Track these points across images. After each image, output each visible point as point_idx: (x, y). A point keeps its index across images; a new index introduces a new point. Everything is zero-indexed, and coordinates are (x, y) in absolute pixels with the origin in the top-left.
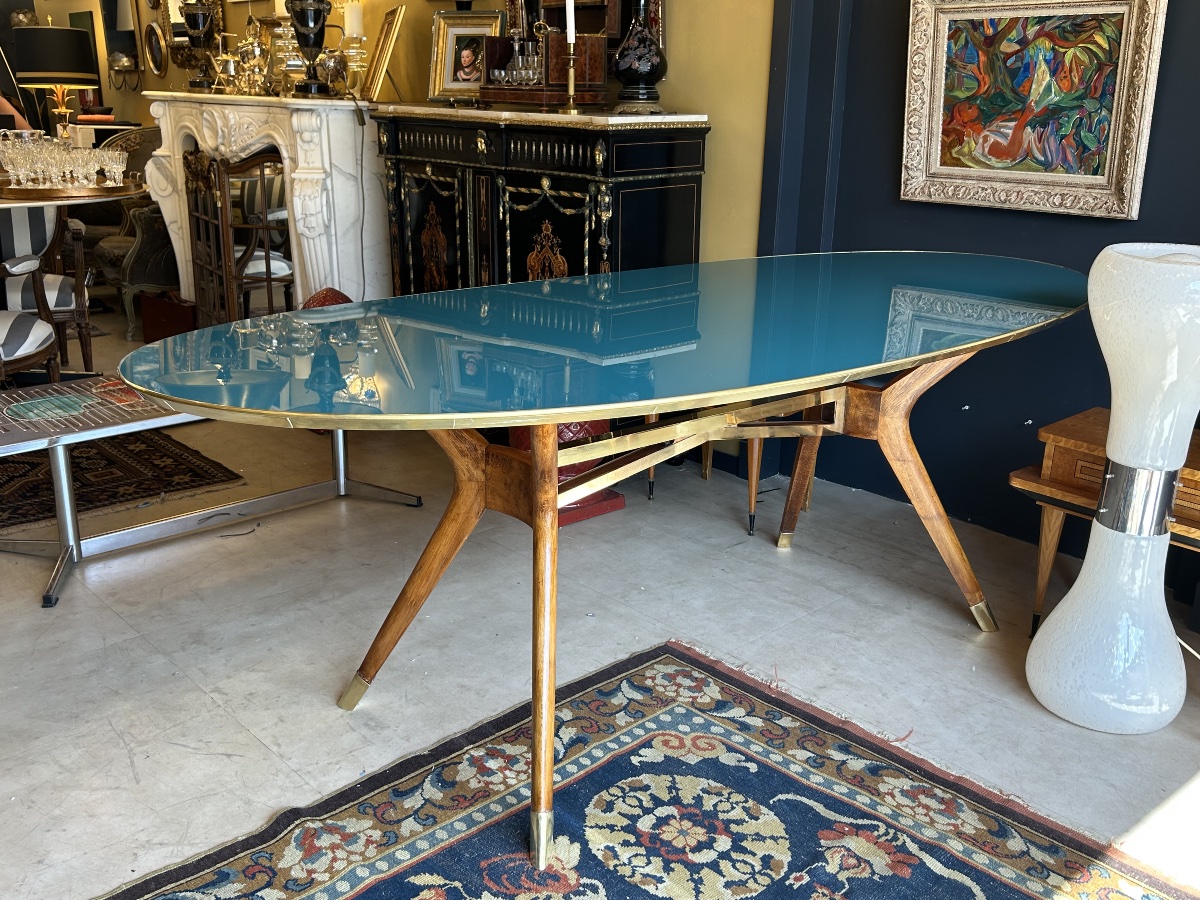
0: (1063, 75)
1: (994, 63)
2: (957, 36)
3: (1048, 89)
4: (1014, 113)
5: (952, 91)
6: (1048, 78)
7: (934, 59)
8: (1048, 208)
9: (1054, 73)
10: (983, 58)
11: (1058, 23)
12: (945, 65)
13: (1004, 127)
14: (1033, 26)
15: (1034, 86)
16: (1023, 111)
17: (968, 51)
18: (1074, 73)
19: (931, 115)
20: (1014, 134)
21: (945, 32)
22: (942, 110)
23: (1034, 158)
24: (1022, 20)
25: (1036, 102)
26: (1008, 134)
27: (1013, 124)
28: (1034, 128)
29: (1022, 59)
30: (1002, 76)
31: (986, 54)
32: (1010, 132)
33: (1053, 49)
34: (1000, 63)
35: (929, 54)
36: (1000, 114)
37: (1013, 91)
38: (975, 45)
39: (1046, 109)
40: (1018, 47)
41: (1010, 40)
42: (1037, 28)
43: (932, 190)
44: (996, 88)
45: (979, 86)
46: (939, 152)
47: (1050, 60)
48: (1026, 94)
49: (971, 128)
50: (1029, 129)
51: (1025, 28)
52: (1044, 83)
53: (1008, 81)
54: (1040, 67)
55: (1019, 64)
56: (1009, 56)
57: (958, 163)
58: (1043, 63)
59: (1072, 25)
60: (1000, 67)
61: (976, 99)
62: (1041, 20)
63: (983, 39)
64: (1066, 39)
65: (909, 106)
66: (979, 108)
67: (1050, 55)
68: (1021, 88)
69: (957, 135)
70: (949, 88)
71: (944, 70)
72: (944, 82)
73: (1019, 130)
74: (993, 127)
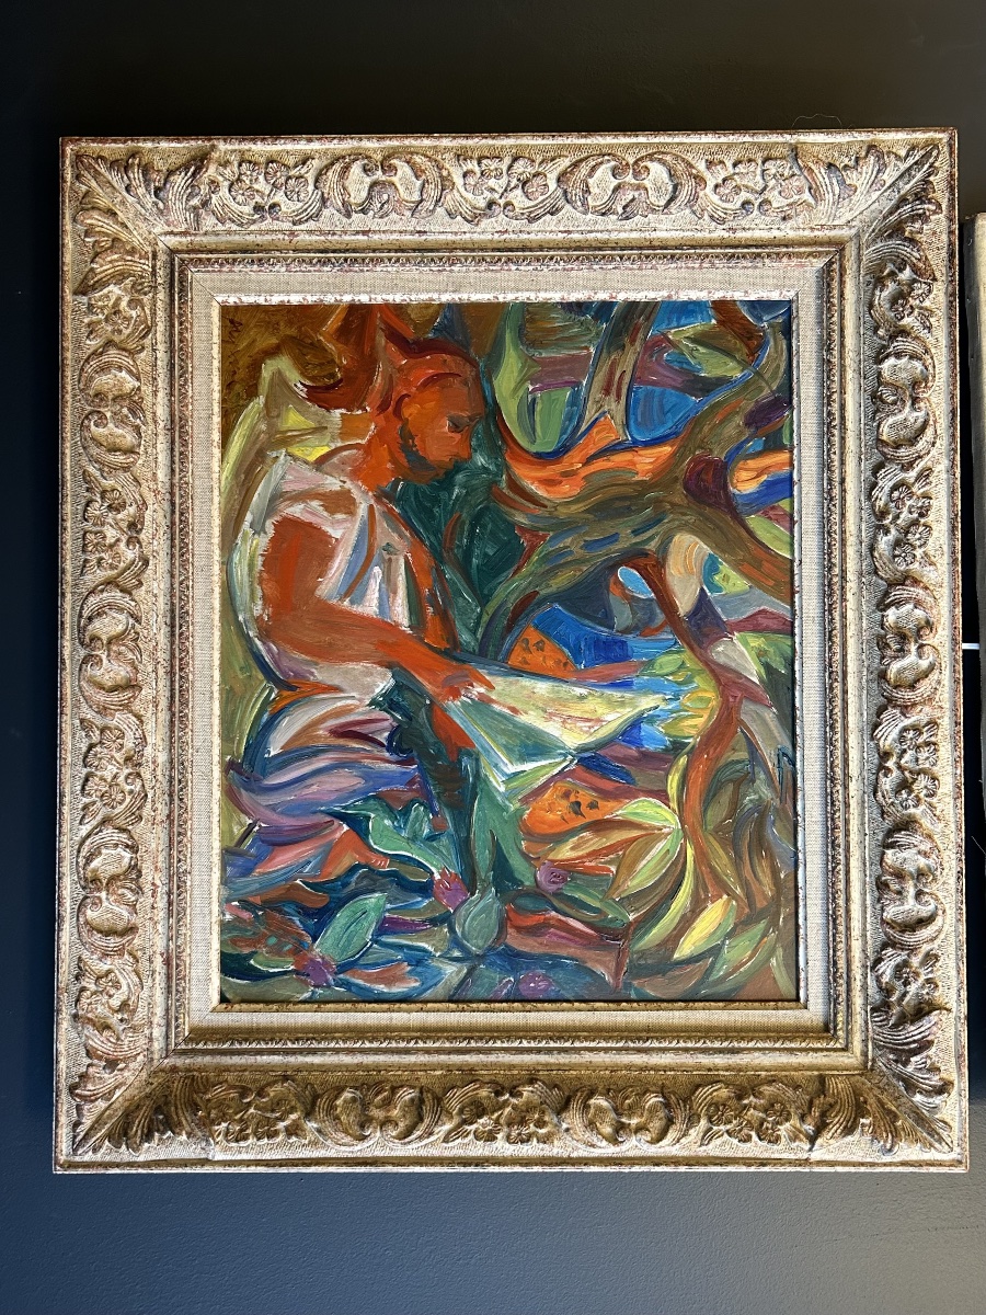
0: (586, 796)
1: (628, 511)
2: (733, 342)
3: (533, 745)
4: (443, 615)
5: (521, 335)
6: (573, 738)
7: (650, 251)
8: (71, 831)
9: (592, 761)
10: (646, 462)
11: (768, 754)
12: (621, 297)
13: (388, 579)
14: (761, 654)
15: (543, 687)
16: (452, 652)
17: (672, 397)
18: (594, 842)
19: (425, 252)
20: (364, 621)
21: (748, 285)
22: (445, 298)
23: (276, 716)
24: (782, 609)
25: (484, 702)
26: (360, 599)
27: (400, 613)
28: (388, 702)
29: (642, 628)
30: (578, 552)
31: (663, 477)
32: (370, 607)
33: (677, 747)
34: (626, 540)
35: (667, 228)
36: (438, 558)
37: (527, 603)
38: (697, 422)
39: (459, 746)
40: (684, 603)
41: (711, 568)
42: (753, 672)
43: (114, 290)
44: (533, 531)
45: (544, 458)
46: (276, 299)
47: (637, 742)
48: (515, 660)
49: (380, 435)
50: (383, 682)
51: (753, 625)
52: (552, 728)
53: (561, 581)
54: (610, 703)
55: (623, 616)
56: (653, 569)
57: (239, 386)
58: (628, 713)
59: (762, 809)
60: (614, 538)
61: (494, 451)
62: (781, 686)
63: (719, 454)
64: (710, 796)
65: (461, 156)
66: (457, 467)
67: (655, 736)
68: (533, 636)
69: (349, 378)
70: (530, 321)
71: (603, 296)
72: (556, 296)
73: (379, 640)
74: (386, 534)
